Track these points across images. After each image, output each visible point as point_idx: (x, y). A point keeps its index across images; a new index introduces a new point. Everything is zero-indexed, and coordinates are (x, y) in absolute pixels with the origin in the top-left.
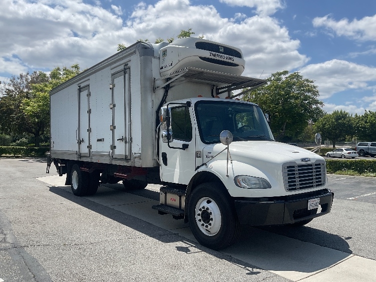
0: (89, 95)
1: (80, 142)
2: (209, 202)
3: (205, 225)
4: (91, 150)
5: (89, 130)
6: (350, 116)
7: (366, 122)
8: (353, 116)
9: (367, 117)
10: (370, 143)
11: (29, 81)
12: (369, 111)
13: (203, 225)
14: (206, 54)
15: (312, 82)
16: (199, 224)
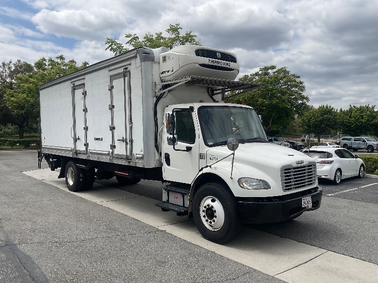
0: (85, 94)
1: (76, 140)
2: (213, 201)
3: (209, 221)
4: (89, 149)
5: (86, 129)
6: (335, 111)
7: (350, 117)
8: (338, 111)
9: (352, 112)
10: (353, 138)
11: (12, 70)
12: (354, 106)
13: (207, 221)
14: (206, 60)
15: (299, 77)
16: (204, 220)
